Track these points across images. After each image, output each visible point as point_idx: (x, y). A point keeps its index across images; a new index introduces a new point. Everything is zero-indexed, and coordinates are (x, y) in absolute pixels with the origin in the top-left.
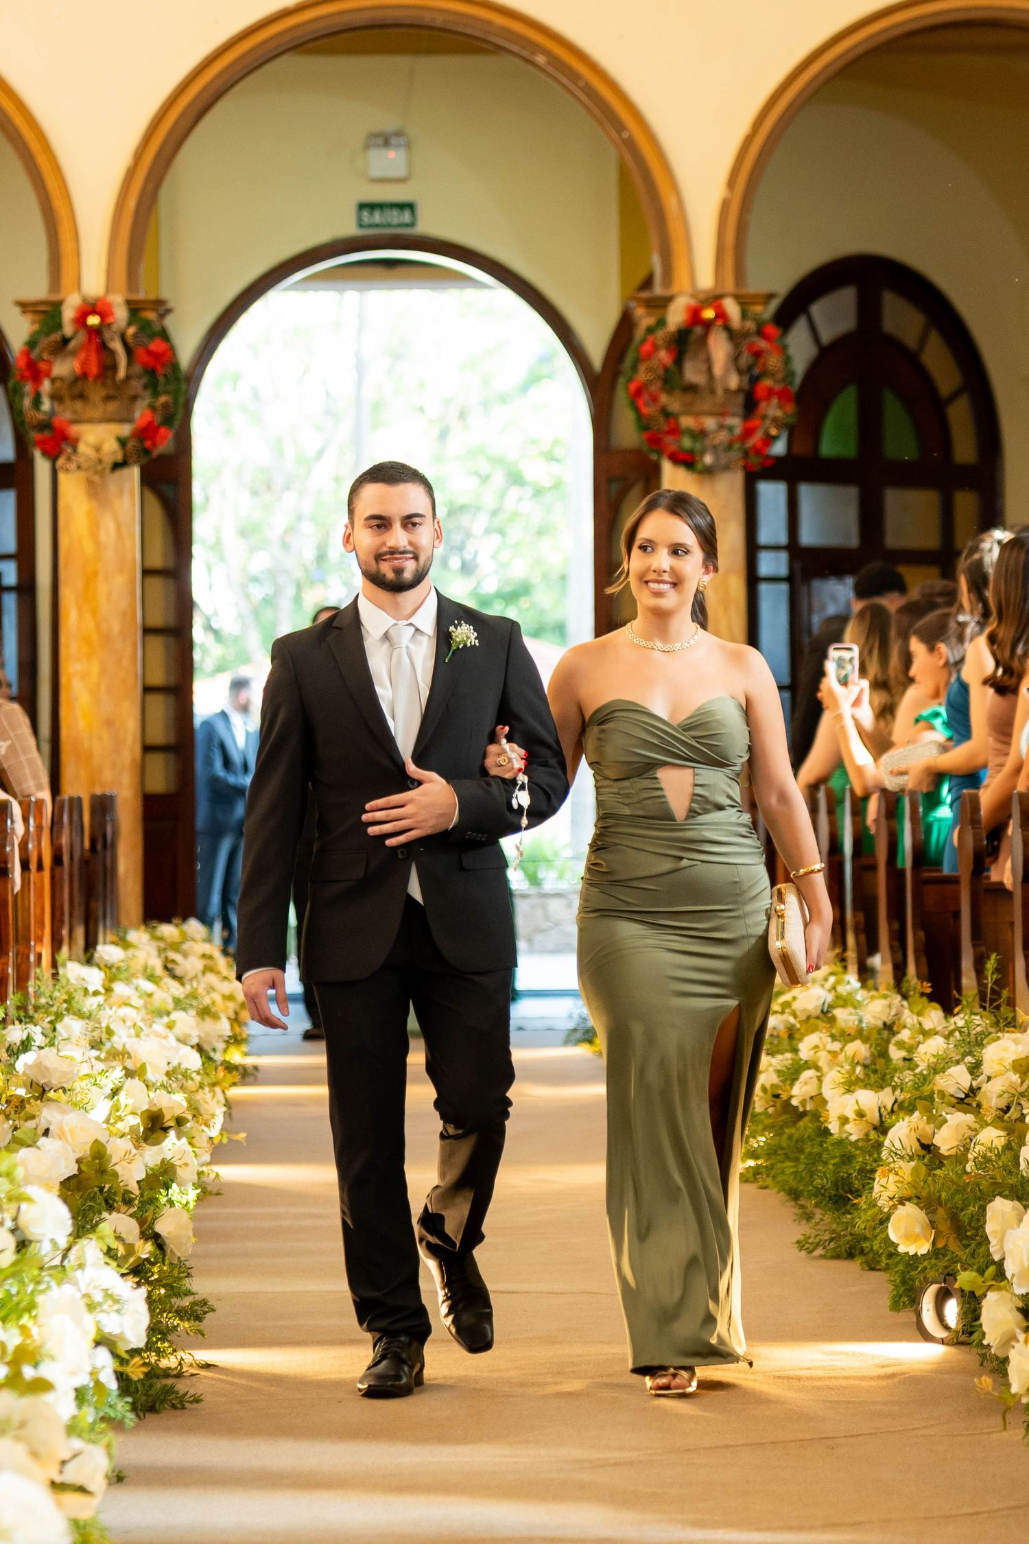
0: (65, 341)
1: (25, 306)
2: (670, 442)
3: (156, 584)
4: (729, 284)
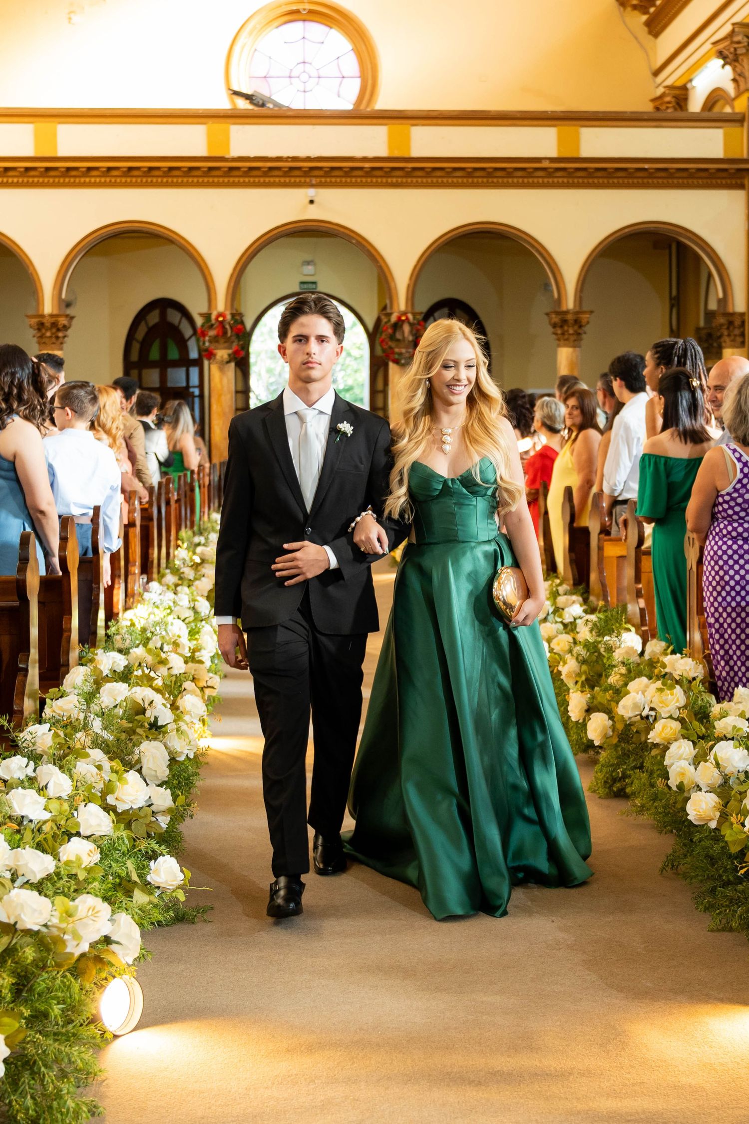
0: (212, 325)
1: (201, 315)
2: (392, 356)
3: (240, 395)
4: (410, 309)
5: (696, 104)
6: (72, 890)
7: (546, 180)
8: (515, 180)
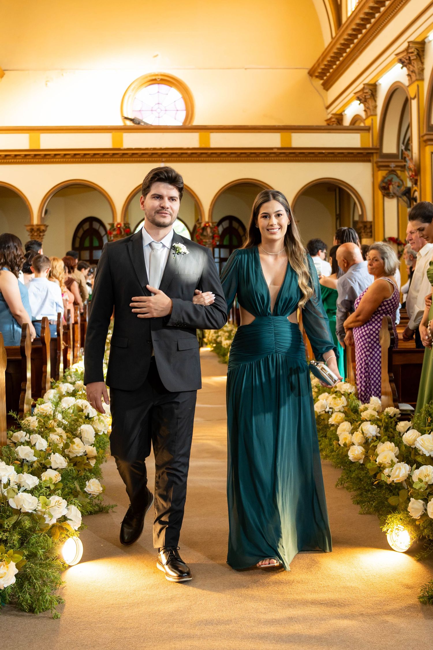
0: (115, 229)
1: (109, 224)
4: (210, 221)
5: (347, 122)
6: (48, 494)
7: (275, 158)
8: (261, 158)
